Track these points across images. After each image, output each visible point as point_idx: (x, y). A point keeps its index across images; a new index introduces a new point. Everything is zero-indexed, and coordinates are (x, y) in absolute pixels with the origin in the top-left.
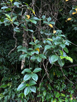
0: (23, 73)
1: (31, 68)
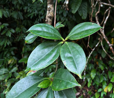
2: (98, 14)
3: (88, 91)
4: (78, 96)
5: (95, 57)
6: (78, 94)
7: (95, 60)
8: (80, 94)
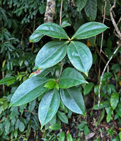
0: (34, 38)
1: (65, 24)
2: (114, 9)
3: (107, 128)
4: (92, 139)
5: (117, 74)
6: (92, 135)
7: (116, 78)
8: (95, 135)
